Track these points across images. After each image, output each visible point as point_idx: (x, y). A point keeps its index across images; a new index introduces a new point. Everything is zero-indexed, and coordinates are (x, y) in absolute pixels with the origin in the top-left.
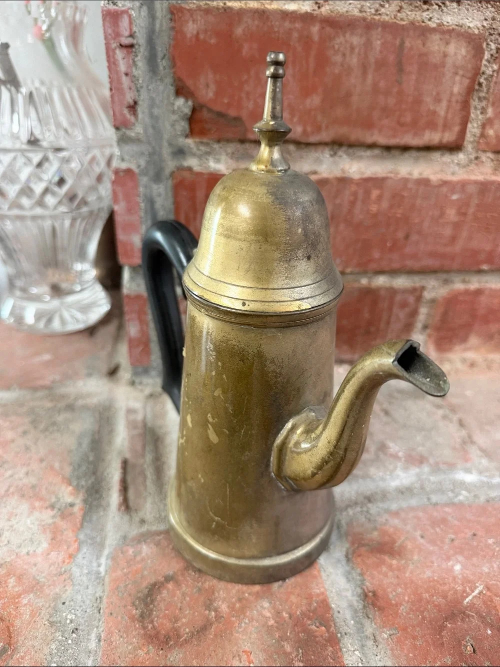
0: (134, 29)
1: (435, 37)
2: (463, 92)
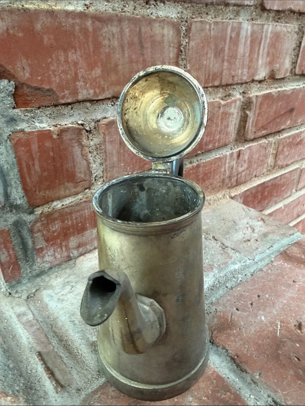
1: (157, 25)
2: (175, 56)
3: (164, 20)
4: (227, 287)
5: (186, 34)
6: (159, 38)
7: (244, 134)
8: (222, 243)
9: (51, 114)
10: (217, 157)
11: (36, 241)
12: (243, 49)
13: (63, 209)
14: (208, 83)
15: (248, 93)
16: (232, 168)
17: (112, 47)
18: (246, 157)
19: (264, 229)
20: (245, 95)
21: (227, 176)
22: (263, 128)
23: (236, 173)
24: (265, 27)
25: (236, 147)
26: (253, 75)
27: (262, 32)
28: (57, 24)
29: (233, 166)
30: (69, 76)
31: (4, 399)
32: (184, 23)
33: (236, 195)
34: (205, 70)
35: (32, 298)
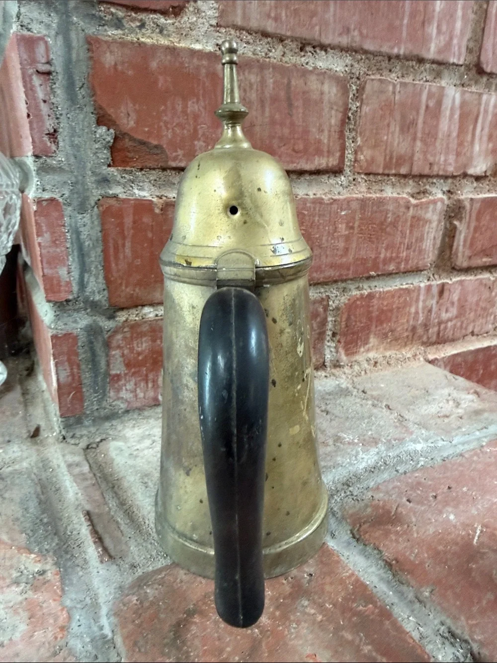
0: (52, 56)
1: (313, 78)
2: (339, 123)
3: (325, 72)
4: (397, 471)
5: (357, 95)
6: (315, 96)
7: (450, 258)
8: (400, 415)
9: (155, 180)
10: (404, 287)
11: (111, 361)
12: (447, 125)
13: (157, 320)
14: (390, 169)
15: (456, 194)
16: (430, 311)
17: (247, 100)
18: (455, 297)
19: (477, 405)
20: (452, 196)
21: (419, 322)
22: (485, 253)
23: (436, 321)
24: (485, 97)
25: (436, 276)
26: (465, 166)
27: (480, 104)
28: (177, 64)
29: (432, 307)
30: (185, 132)
31: (26, 556)
32: (354, 80)
33: (436, 359)
34: (386, 150)
35: (93, 450)
